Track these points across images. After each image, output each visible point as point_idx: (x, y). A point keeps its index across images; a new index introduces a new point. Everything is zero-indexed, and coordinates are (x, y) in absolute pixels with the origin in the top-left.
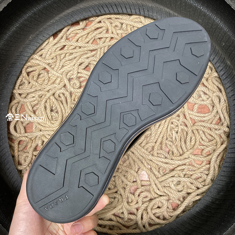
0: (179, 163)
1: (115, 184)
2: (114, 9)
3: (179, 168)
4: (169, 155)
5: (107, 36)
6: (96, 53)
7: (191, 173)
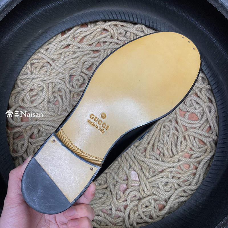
0: (169, 165)
2: (122, 17)
3: (167, 170)
4: (160, 157)
5: (111, 40)
6: (99, 55)
7: (179, 176)
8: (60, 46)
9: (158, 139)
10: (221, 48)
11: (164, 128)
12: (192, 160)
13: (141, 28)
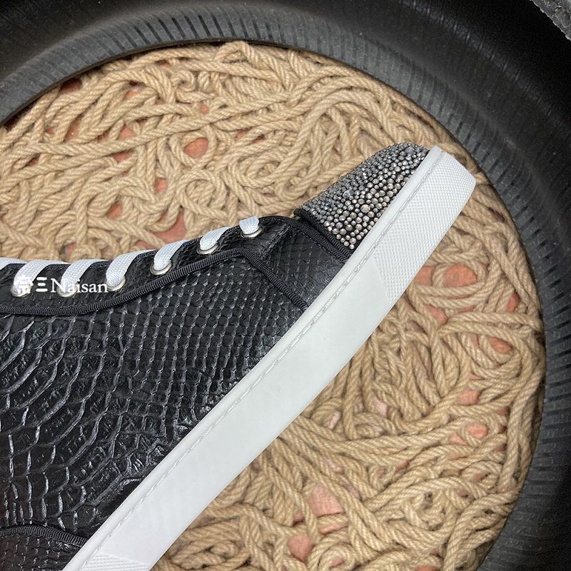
0: (421, 441)
1: (239, 538)
2: (172, 32)
3: (420, 460)
4: (391, 423)
5: (158, 110)
6: (131, 163)
7: (458, 465)
8: (7, 164)
9: (368, 372)
10: (490, 52)
11: (380, 334)
12: (487, 408)
13: (237, 52)
